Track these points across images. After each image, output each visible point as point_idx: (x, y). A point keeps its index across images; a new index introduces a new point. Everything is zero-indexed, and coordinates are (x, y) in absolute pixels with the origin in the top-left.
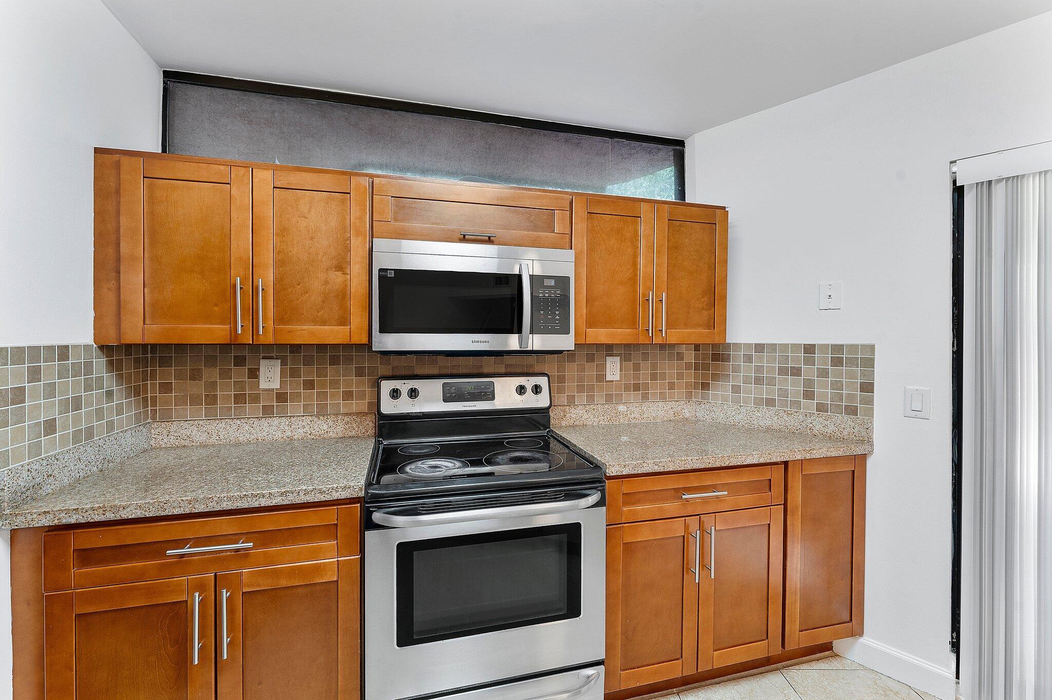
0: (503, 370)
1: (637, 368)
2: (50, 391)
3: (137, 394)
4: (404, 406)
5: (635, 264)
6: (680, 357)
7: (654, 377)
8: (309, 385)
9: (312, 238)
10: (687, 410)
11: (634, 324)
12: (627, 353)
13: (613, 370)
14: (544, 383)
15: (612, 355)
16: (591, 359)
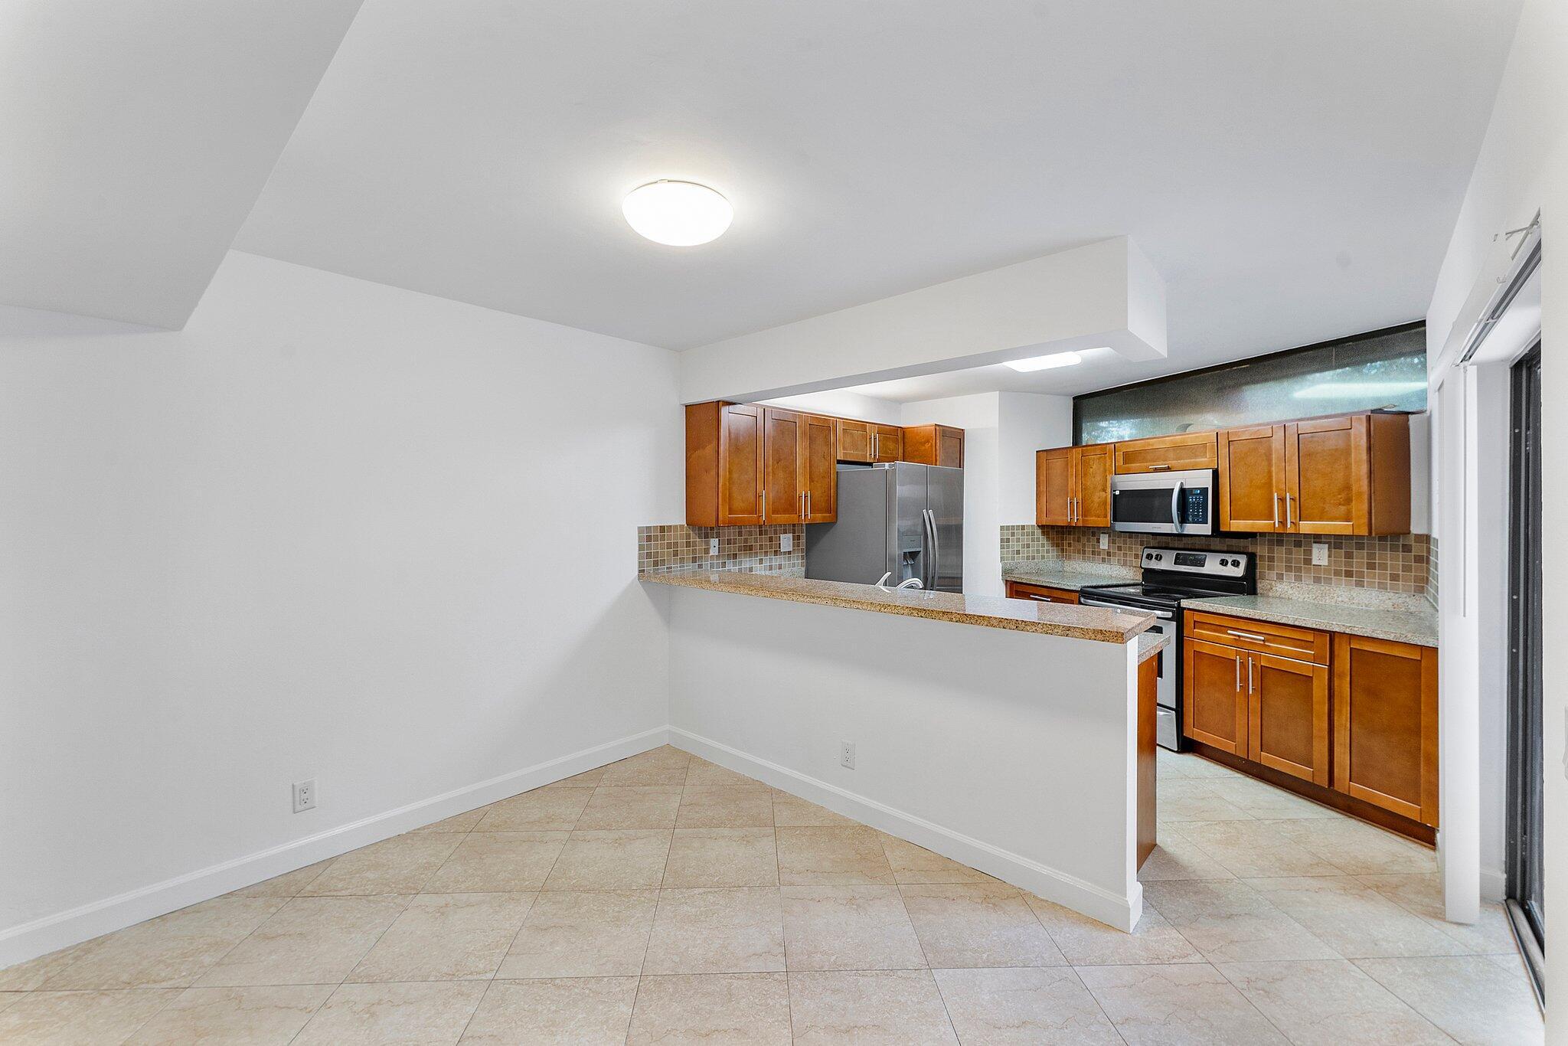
0: (1225, 549)
1: (1349, 555)
2: (1018, 540)
3: (1057, 546)
4: (1153, 564)
5: (1270, 472)
6: (1407, 549)
7: (1371, 566)
8: (1120, 548)
9: (1094, 477)
11: (1270, 517)
12: (1335, 542)
13: (1320, 555)
14: (1243, 560)
15: (1320, 543)
16: (1298, 545)
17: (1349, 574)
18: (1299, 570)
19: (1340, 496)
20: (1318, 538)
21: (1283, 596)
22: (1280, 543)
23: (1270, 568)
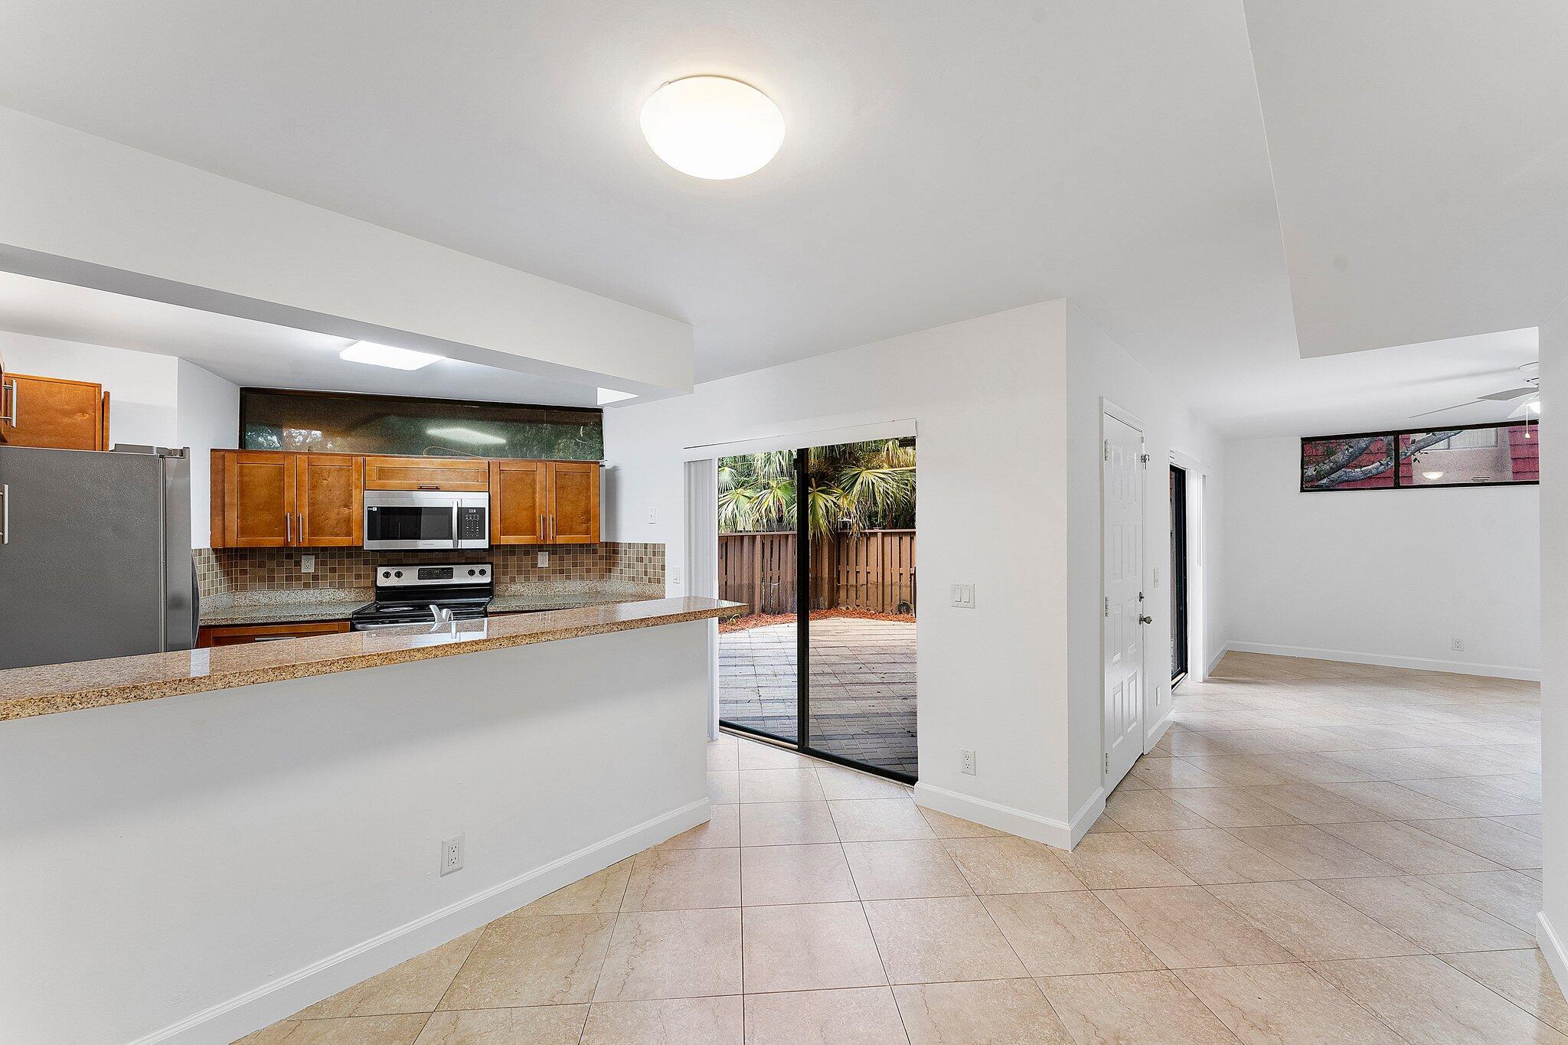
1: (562, 559)
3: (228, 575)
4: (393, 582)
5: (534, 499)
6: (595, 552)
7: (575, 565)
8: (333, 570)
9: (330, 491)
10: (599, 586)
11: (534, 533)
12: (554, 549)
13: (543, 560)
14: (488, 568)
15: (542, 551)
16: (527, 553)
17: (561, 572)
18: (527, 572)
19: (582, 517)
20: (541, 547)
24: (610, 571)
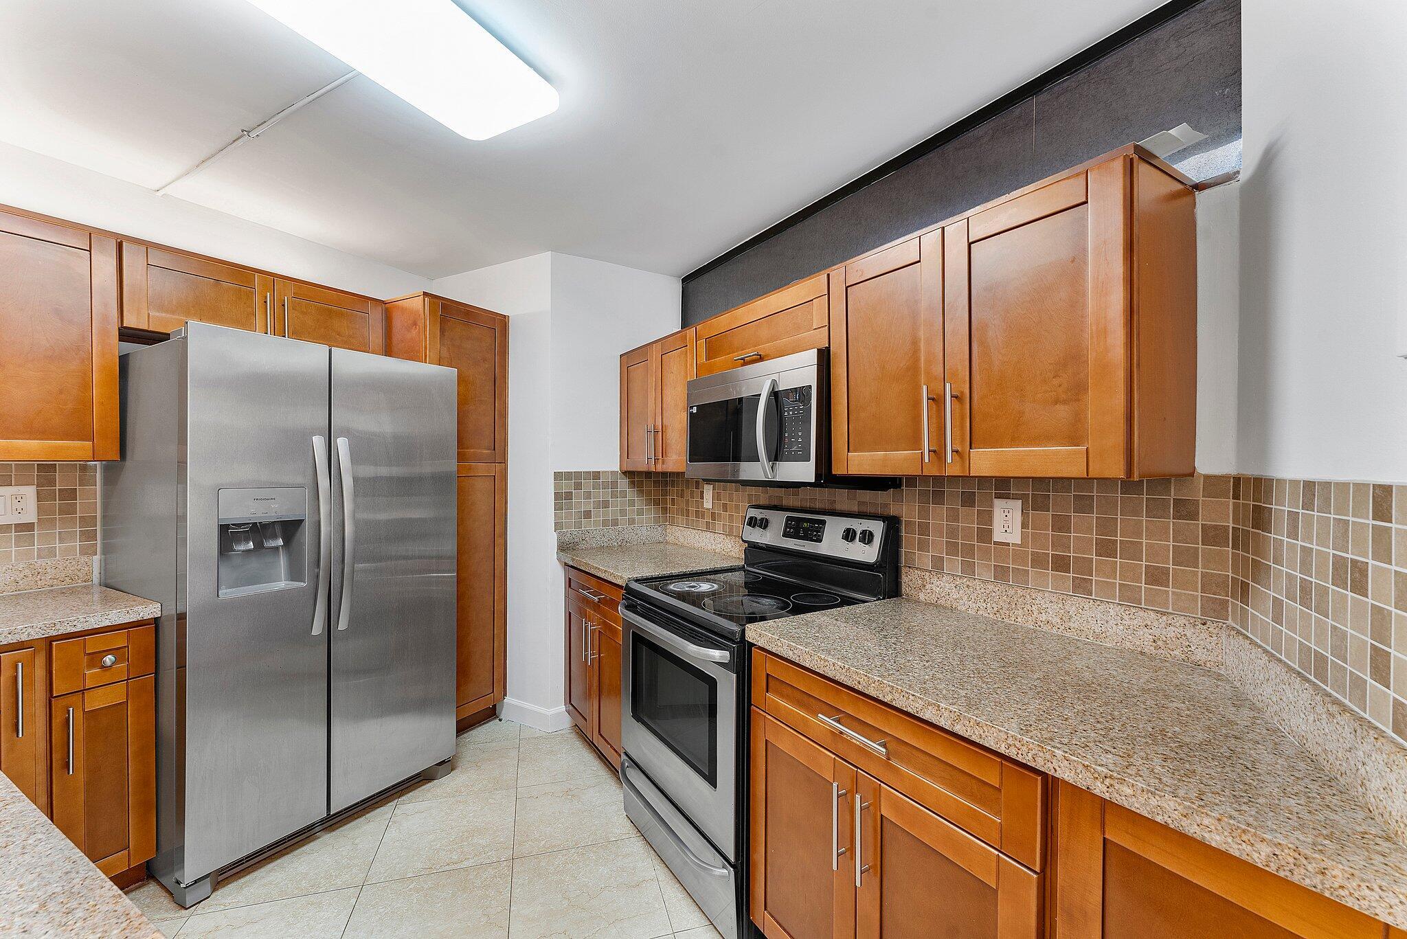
1: (1061, 525)
4: (757, 535)
5: (915, 343)
7: (1107, 549)
8: (726, 508)
9: (675, 388)
10: (1197, 646)
11: (915, 442)
12: (1035, 494)
13: (1009, 524)
14: (877, 528)
15: (1007, 497)
16: (968, 500)
17: (1061, 564)
18: (969, 551)
19: (1056, 382)
20: (1002, 486)
21: (942, 602)
22: (938, 497)
23: (923, 546)
24: (1243, 591)
